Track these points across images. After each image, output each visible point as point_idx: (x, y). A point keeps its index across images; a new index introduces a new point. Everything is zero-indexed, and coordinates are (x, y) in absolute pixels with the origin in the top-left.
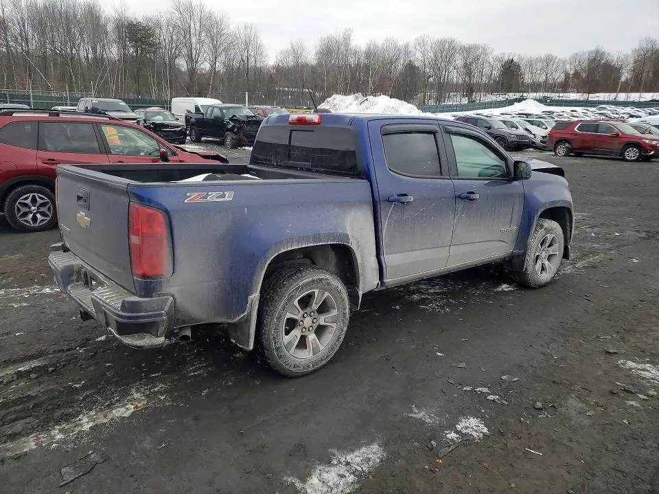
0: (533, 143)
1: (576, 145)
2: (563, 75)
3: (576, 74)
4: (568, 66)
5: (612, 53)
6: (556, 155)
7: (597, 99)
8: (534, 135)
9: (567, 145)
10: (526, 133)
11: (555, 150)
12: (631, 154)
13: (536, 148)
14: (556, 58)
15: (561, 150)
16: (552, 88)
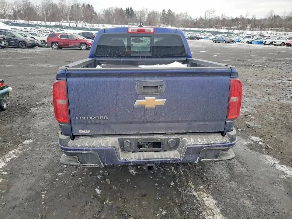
0: (37, 44)
1: (61, 44)
2: (13, 11)
3: (19, 11)
4: (14, 7)
5: (33, 3)
6: (53, 49)
7: (33, 24)
8: (37, 40)
9: (57, 44)
10: (33, 39)
11: (51, 47)
12: (84, 47)
13: (39, 46)
14: (7, 2)
15: (55, 46)
16: (9, 17)
